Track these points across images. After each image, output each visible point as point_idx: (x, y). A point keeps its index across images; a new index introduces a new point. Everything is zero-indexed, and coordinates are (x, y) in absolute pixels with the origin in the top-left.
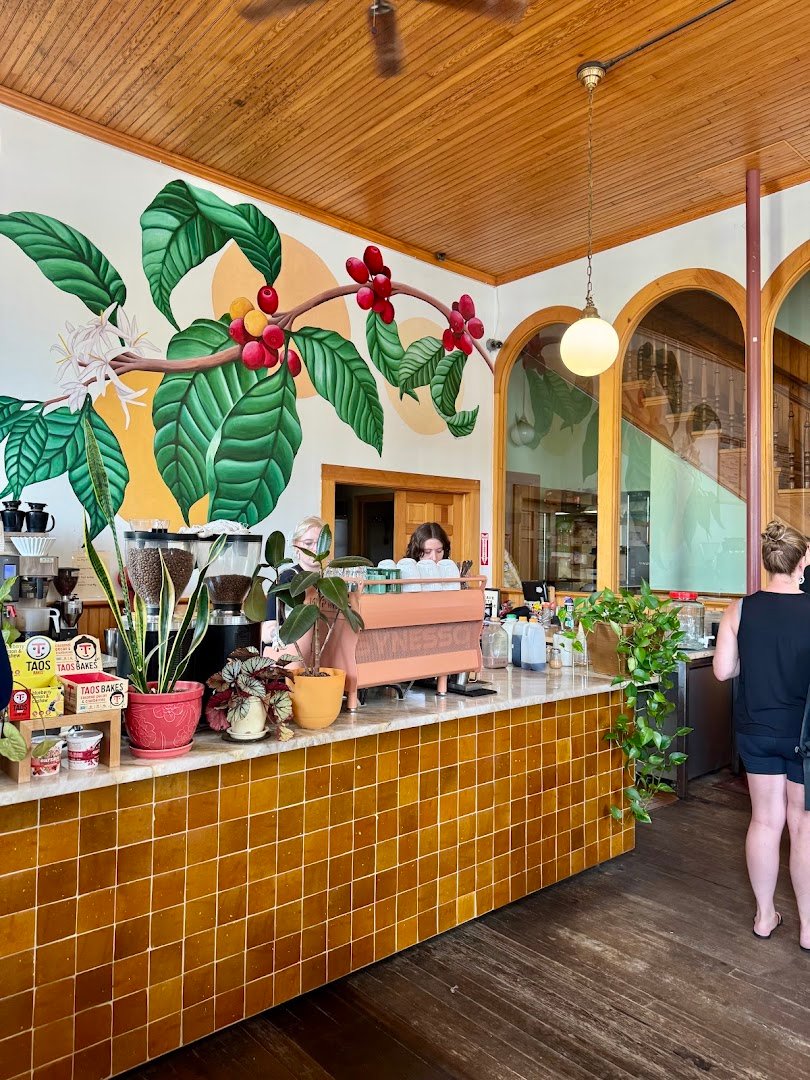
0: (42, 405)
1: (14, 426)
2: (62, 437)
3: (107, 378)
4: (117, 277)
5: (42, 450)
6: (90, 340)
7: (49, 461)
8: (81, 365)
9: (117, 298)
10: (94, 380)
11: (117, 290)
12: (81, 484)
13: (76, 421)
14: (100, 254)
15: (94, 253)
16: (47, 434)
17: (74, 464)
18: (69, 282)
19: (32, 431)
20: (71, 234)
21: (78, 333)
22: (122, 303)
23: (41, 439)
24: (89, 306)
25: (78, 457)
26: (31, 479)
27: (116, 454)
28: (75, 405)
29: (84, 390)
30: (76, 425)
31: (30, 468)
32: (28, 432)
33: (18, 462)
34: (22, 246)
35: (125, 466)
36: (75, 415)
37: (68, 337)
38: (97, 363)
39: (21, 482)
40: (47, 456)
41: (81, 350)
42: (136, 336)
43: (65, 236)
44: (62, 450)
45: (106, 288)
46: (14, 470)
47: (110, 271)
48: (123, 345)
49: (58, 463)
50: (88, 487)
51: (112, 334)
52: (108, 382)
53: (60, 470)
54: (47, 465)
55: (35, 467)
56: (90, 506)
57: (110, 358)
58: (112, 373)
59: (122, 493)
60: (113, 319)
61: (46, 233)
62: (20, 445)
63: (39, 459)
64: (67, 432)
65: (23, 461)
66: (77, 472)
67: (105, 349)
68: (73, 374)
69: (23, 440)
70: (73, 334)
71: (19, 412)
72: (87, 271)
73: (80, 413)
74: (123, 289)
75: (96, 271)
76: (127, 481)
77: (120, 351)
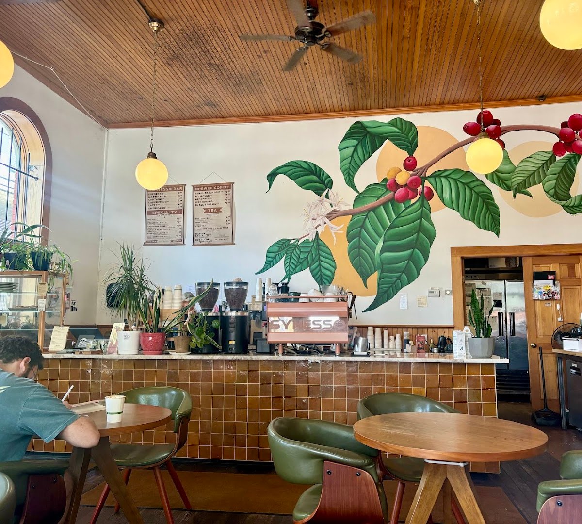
0: (298, 240)
1: (288, 250)
2: (307, 252)
3: (325, 223)
4: (328, 176)
5: (299, 259)
6: (317, 208)
7: (301, 263)
8: (314, 219)
9: (329, 186)
10: (319, 225)
11: (328, 183)
12: (315, 272)
13: (312, 245)
14: (320, 169)
15: (318, 169)
16: (300, 251)
17: (311, 263)
18: (308, 185)
19: (295, 251)
20: (309, 165)
21: (312, 206)
22: (331, 188)
23: (298, 254)
24: (316, 193)
25: (313, 260)
26: (294, 272)
27: (330, 257)
28: (311, 237)
29: (315, 230)
30: (312, 246)
31: (294, 267)
32: (293, 252)
33: (289, 265)
34: (288, 176)
35: (334, 261)
36: (312, 242)
37: (307, 209)
38: (320, 218)
39: (291, 273)
40: (301, 261)
41: (314, 213)
42: (338, 201)
43: (305, 166)
44: (307, 258)
45: (323, 183)
46: (288, 268)
47: (325, 175)
48: (332, 207)
49: (305, 263)
50: (317, 274)
51: (327, 203)
52: (326, 224)
53: (306, 267)
54: (301, 265)
55: (296, 266)
56: (319, 281)
57: (326, 214)
58: (327, 220)
59: (333, 274)
60: (327, 196)
61: (298, 167)
62: (290, 258)
63: (297, 263)
64: (309, 249)
65: (291, 264)
66: (314, 266)
67: (323, 210)
68: (310, 225)
69: (291, 255)
70: (310, 207)
71: (289, 244)
72: (315, 178)
73: (313, 241)
74: (331, 182)
75: (319, 177)
76: (335, 268)
77: (330, 209)
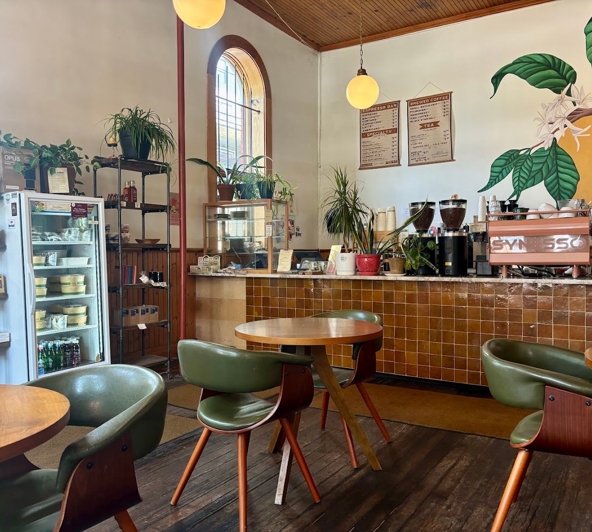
0: (530, 150)
1: (517, 163)
2: (540, 163)
3: (565, 126)
4: (571, 68)
5: (530, 172)
6: (555, 109)
7: (534, 177)
8: (550, 123)
9: (571, 80)
10: (558, 129)
11: (570, 76)
12: (551, 186)
13: (548, 153)
14: (560, 60)
15: (557, 61)
16: (533, 164)
17: (546, 176)
18: (543, 83)
19: (525, 164)
20: (544, 57)
21: (548, 107)
22: (574, 82)
23: (530, 167)
24: (555, 91)
25: (549, 171)
26: (525, 187)
27: (572, 166)
28: (547, 145)
29: (552, 136)
30: (547, 156)
31: (524, 181)
32: (523, 164)
33: (519, 179)
34: (518, 75)
35: (576, 171)
36: (547, 150)
37: (542, 111)
38: (558, 120)
39: (520, 189)
40: (532, 174)
41: (550, 116)
42: (582, 98)
43: (540, 59)
44: (541, 170)
45: (564, 77)
46: (517, 183)
47: (566, 67)
48: (575, 105)
49: (539, 176)
50: (554, 188)
51: (568, 102)
52: (566, 128)
53: (540, 180)
54: (533, 179)
55: (527, 181)
56: (556, 197)
57: (567, 115)
58: (568, 123)
59: (575, 187)
60: (569, 93)
61: (531, 63)
62: (520, 171)
63: (529, 176)
64: (543, 160)
65: (521, 179)
66: (549, 180)
67: (564, 111)
68: (546, 130)
69: (521, 168)
70: (545, 109)
71: (518, 155)
72: (552, 72)
73: (549, 149)
74: (574, 75)
75: (558, 71)
76: (578, 179)
77: (573, 109)
